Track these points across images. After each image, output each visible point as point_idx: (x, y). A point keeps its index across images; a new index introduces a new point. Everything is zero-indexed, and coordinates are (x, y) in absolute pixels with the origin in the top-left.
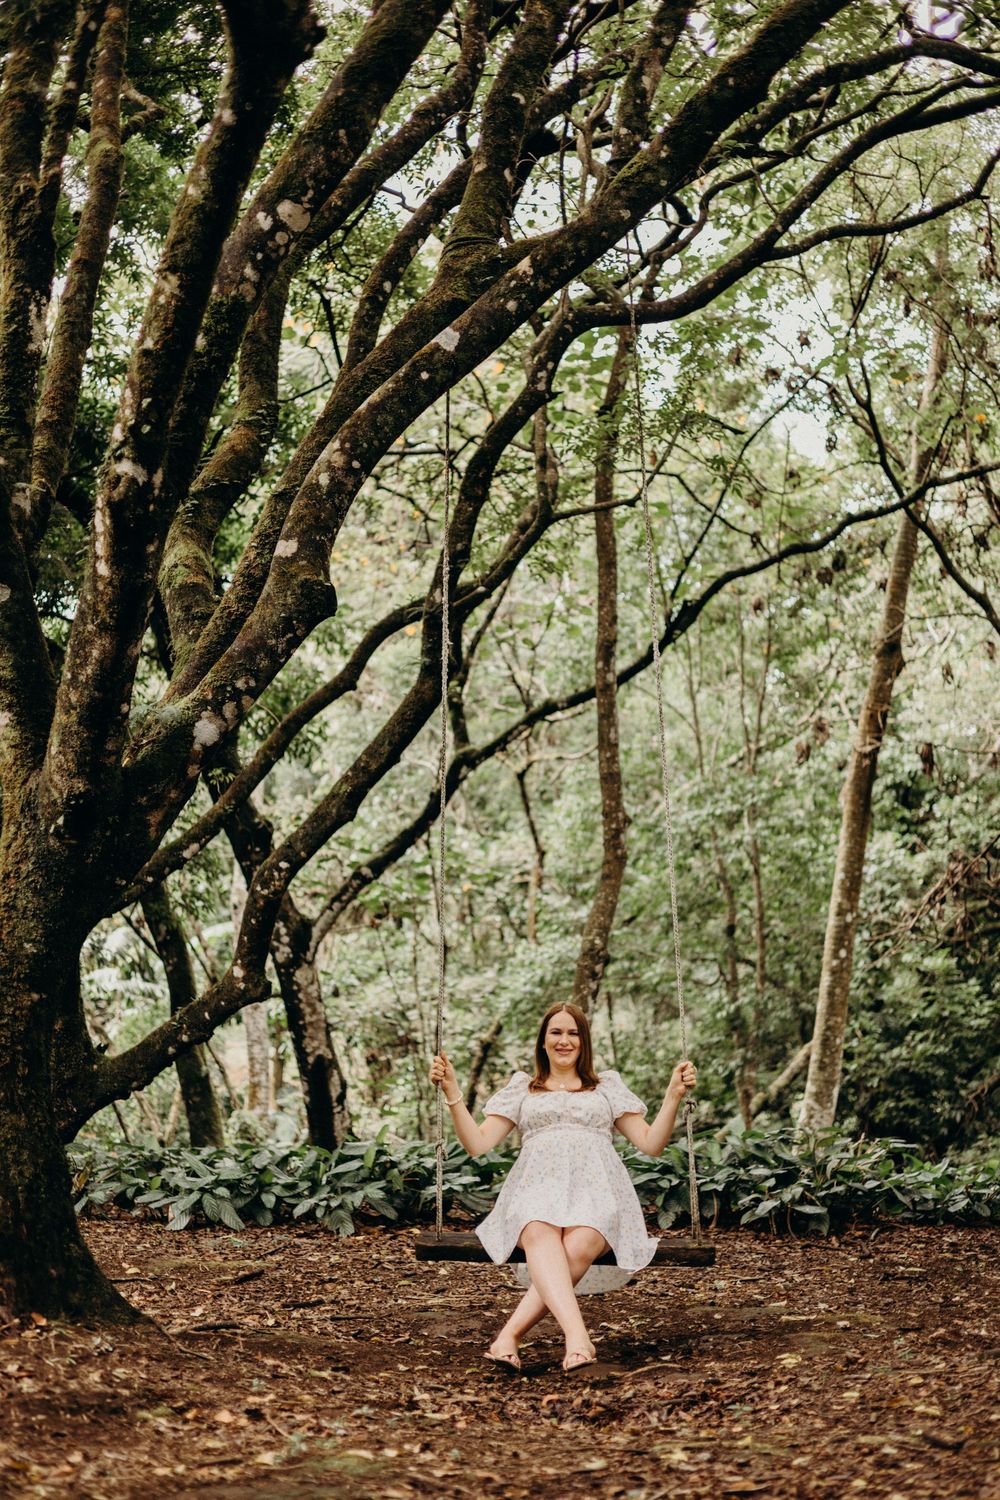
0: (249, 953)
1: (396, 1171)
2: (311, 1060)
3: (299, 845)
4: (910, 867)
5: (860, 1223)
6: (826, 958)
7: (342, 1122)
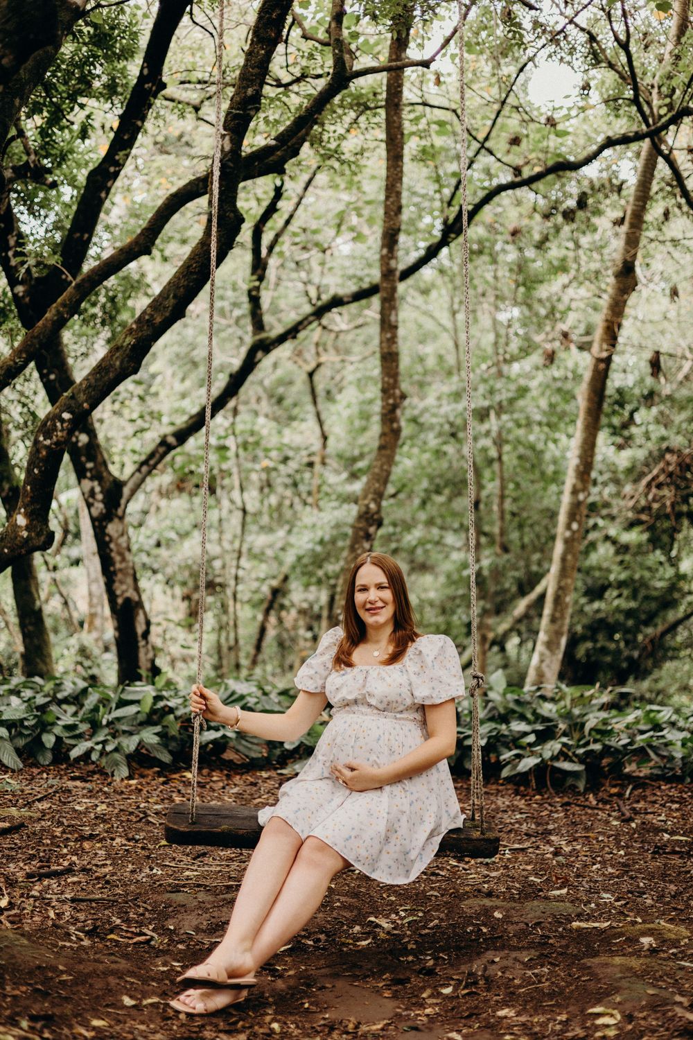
0: (32, 503)
1: (171, 717)
2: (120, 601)
3: (82, 397)
4: (617, 461)
5: (614, 779)
6: (561, 530)
7: (146, 654)
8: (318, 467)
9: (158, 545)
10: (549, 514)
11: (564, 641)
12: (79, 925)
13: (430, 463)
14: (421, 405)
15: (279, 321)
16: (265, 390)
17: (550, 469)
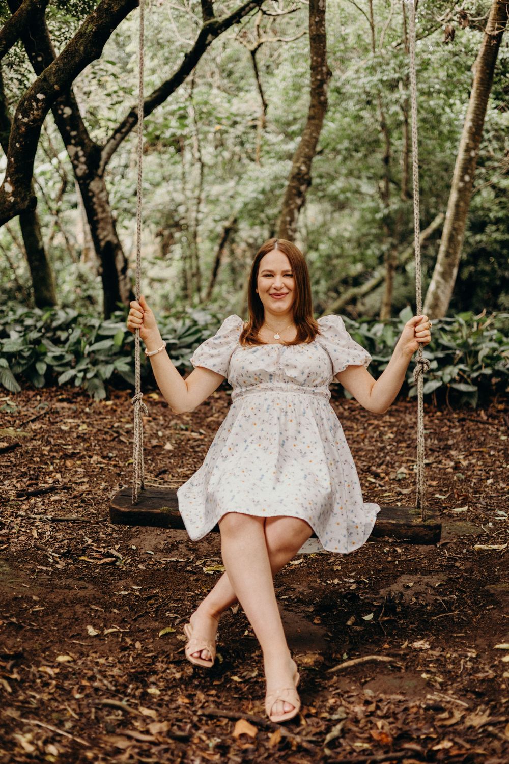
0: (16, 172)
2: (103, 244)
3: (53, 79)
4: (500, 121)
5: (501, 396)
6: (455, 181)
7: (126, 284)
8: (260, 130)
9: (135, 194)
10: (445, 167)
11: (455, 271)
12: (57, 545)
13: (350, 125)
14: (343, 77)
15: (228, 7)
16: (217, 66)
17: (446, 129)
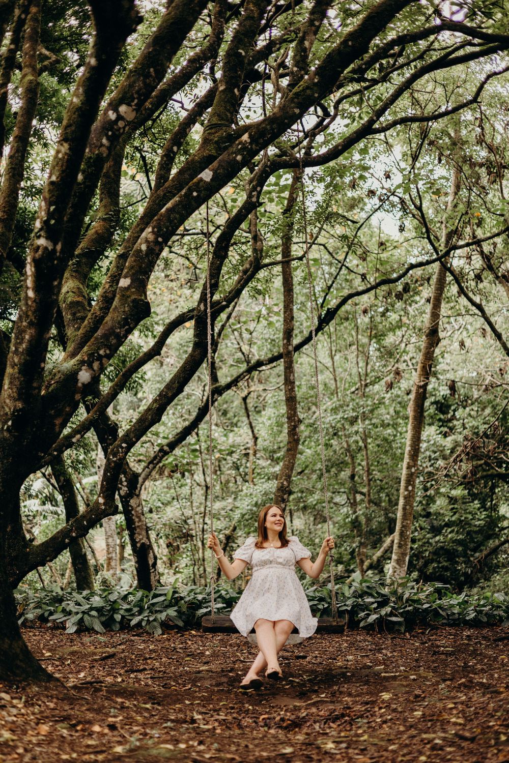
0: (106, 491)
1: (183, 601)
2: (138, 545)
3: (132, 435)
5: (421, 626)
6: (402, 491)
7: (155, 576)
8: (251, 457)
11: (407, 559)
